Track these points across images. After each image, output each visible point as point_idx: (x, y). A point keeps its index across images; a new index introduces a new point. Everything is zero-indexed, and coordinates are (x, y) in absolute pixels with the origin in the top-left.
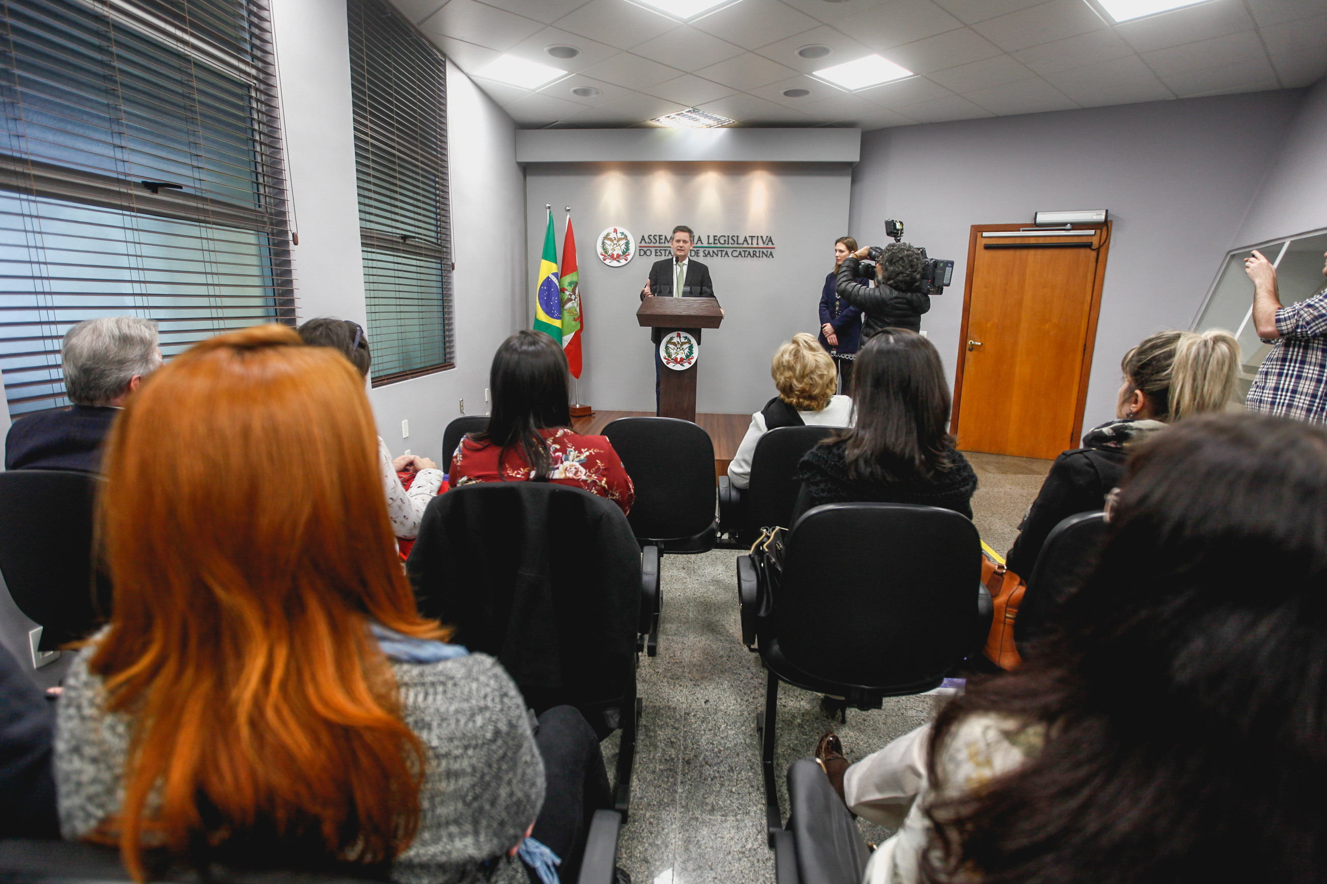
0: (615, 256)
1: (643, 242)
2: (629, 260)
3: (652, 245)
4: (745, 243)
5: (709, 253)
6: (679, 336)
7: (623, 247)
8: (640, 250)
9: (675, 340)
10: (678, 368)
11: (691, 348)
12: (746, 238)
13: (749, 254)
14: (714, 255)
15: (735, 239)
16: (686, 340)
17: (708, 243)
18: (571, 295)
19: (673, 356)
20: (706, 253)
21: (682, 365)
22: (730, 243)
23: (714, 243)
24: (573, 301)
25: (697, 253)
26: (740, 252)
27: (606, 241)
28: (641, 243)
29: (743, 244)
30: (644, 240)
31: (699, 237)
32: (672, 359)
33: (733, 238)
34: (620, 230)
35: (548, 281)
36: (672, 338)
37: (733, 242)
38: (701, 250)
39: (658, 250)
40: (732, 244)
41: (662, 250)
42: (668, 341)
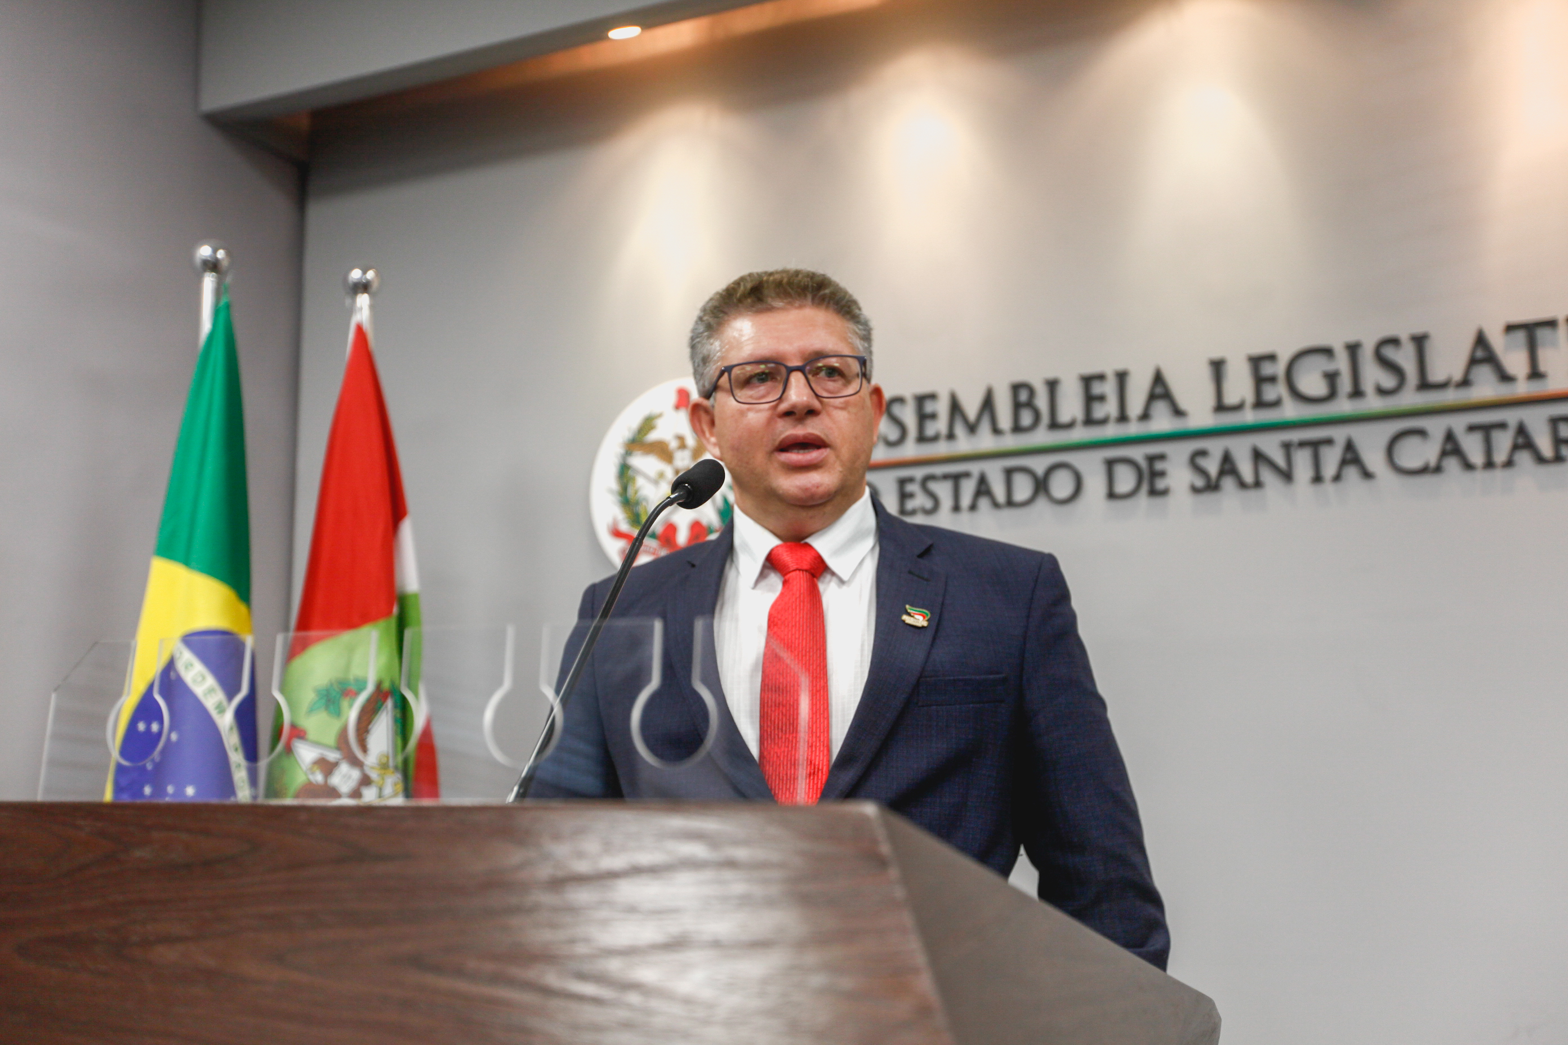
0: (681, 537)
4: (1484, 374)
5: (1228, 466)
12: (1481, 340)
13: (1524, 441)
14: (1267, 476)
15: (1405, 358)
17: (1220, 407)
20: (1212, 466)
22: (1368, 385)
23: (1260, 404)
25: (1149, 476)
26: (1450, 437)
27: (638, 462)
29: (1465, 383)
31: (1158, 379)
33: (1389, 352)
35: (165, 685)
37: (1388, 381)
38: (1178, 454)
39: (911, 480)
40: (1382, 392)
41: (934, 477)
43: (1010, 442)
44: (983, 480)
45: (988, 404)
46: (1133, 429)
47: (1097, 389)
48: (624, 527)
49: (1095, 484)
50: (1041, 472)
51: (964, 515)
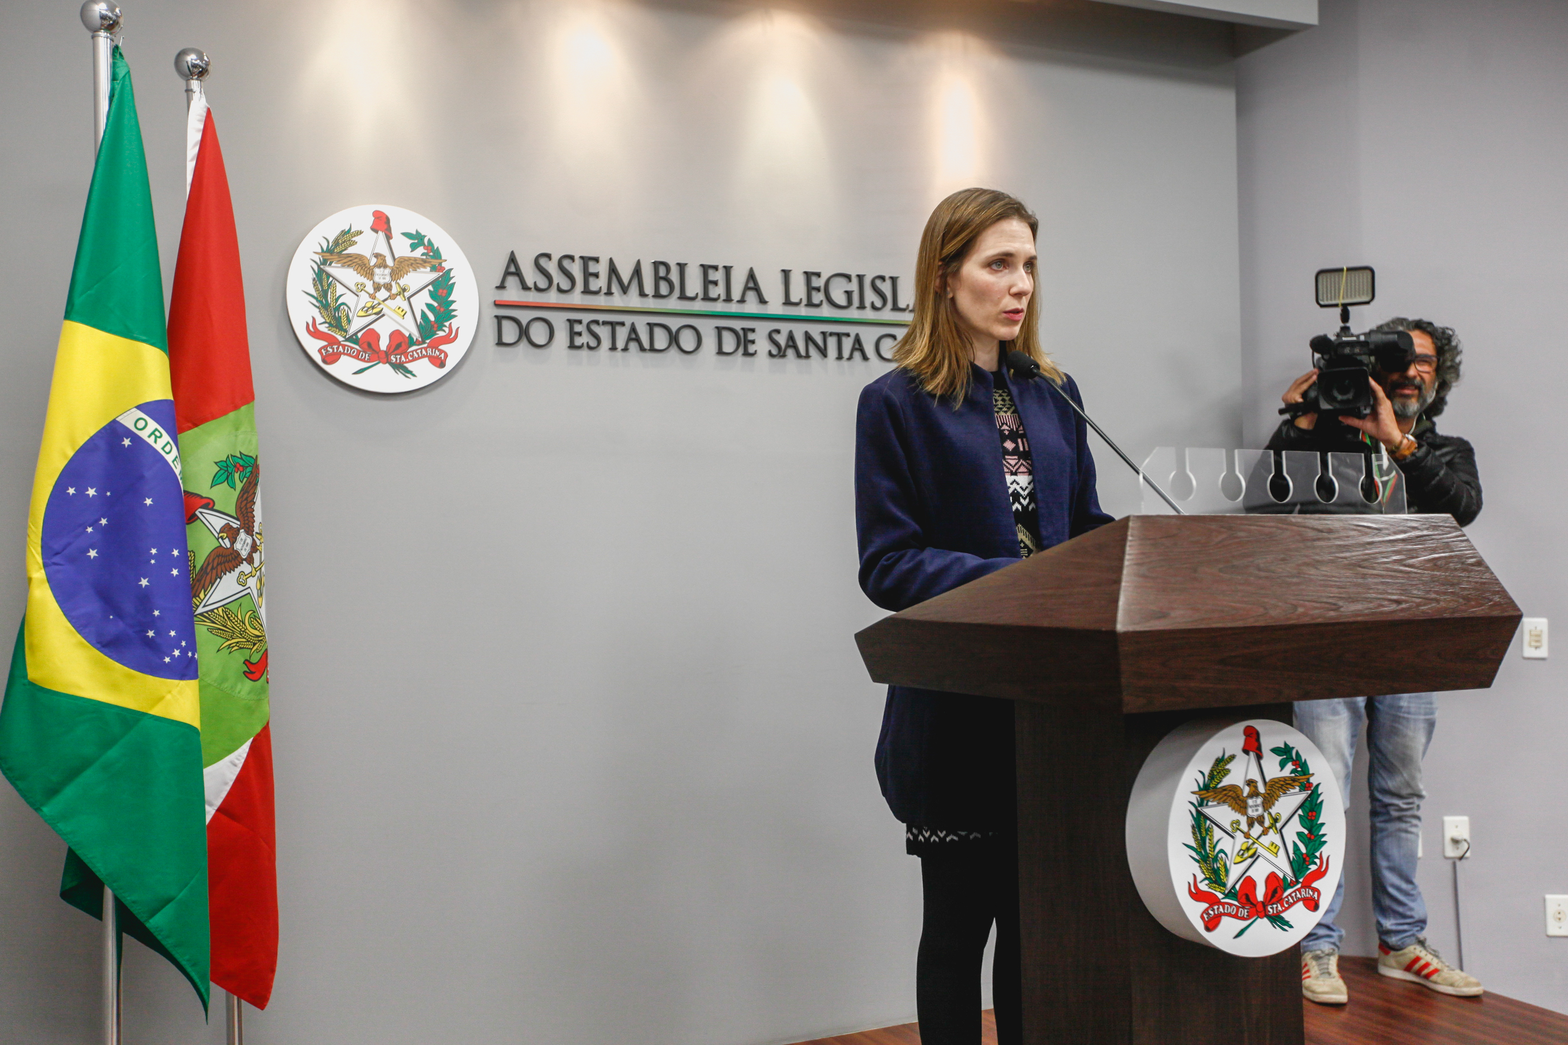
0: (384, 344)
1: (512, 282)
2: (450, 364)
3: (552, 297)
5: (791, 342)
6: (1249, 745)
7: (422, 301)
8: (499, 319)
10: (1260, 940)
11: (1311, 810)
14: (813, 351)
15: (886, 288)
16: (1286, 770)
17: (788, 302)
18: (231, 533)
19: (1233, 874)
20: (782, 340)
21: (1275, 920)
22: (868, 304)
24: (245, 567)
25: (744, 342)
27: (335, 270)
28: (502, 287)
30: (518, 274)
31: (752, 276)
32: (1232, 893)
33: (878, 283)
34: (403, 220)
36: (1219, 766)
37: (878, 303)
38: (762, 329)
39: (580, 322)
40: (874, 307)
41: (597, 322)
42: (1206, 788)
43: (651, 304)
44: (633, 329)
45: (637, 272)
46: (734, 308)
47: (713, 276)
48: (323, 328)
49: (710, 342)
50: (674, 329)
51: (619, 354)
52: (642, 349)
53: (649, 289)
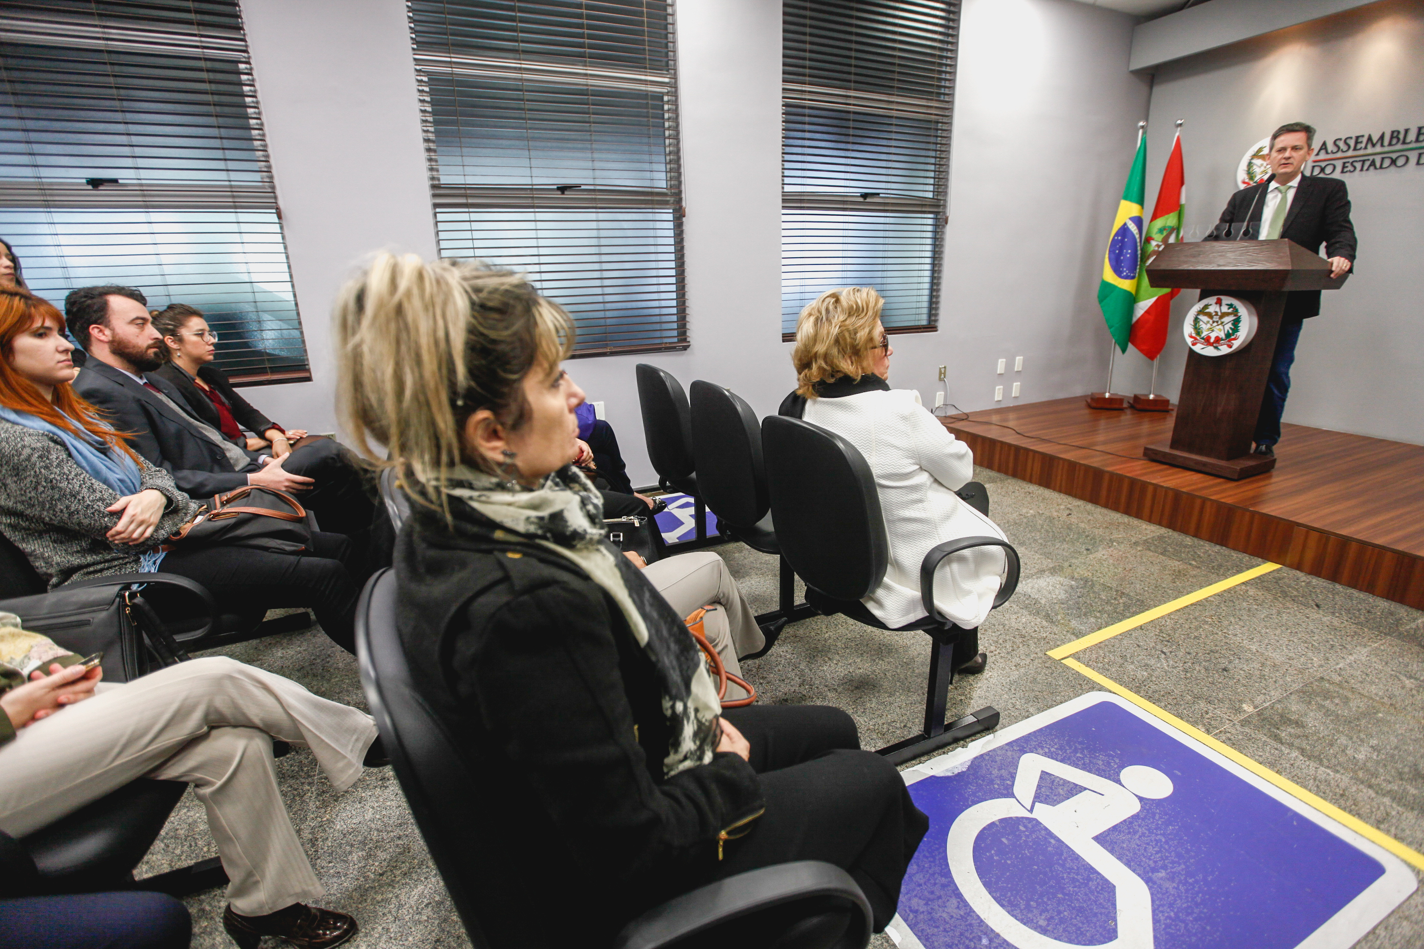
3: (1339, 155)
6: (1219, 302)
9: (1211, 309)
10: (1210, 352)
11: (1236, 322)
16: (1231, 310)
19: (1204, 334)
21: (1216, 348)
30: (1326, 149)
32: (1203, 338)
35: (1124, 229)
36: (1206, 306)
39: (1348, 162)
41: (1356, 161)
42: (1200, 311)
43: (1386, 149)
44: (1373, 161)
48: (1247, 181)
49: (1413, 160)
50: (1394, 158)
51: (1364, 173)
52: (1376, 168)
53: (1386, 142)
